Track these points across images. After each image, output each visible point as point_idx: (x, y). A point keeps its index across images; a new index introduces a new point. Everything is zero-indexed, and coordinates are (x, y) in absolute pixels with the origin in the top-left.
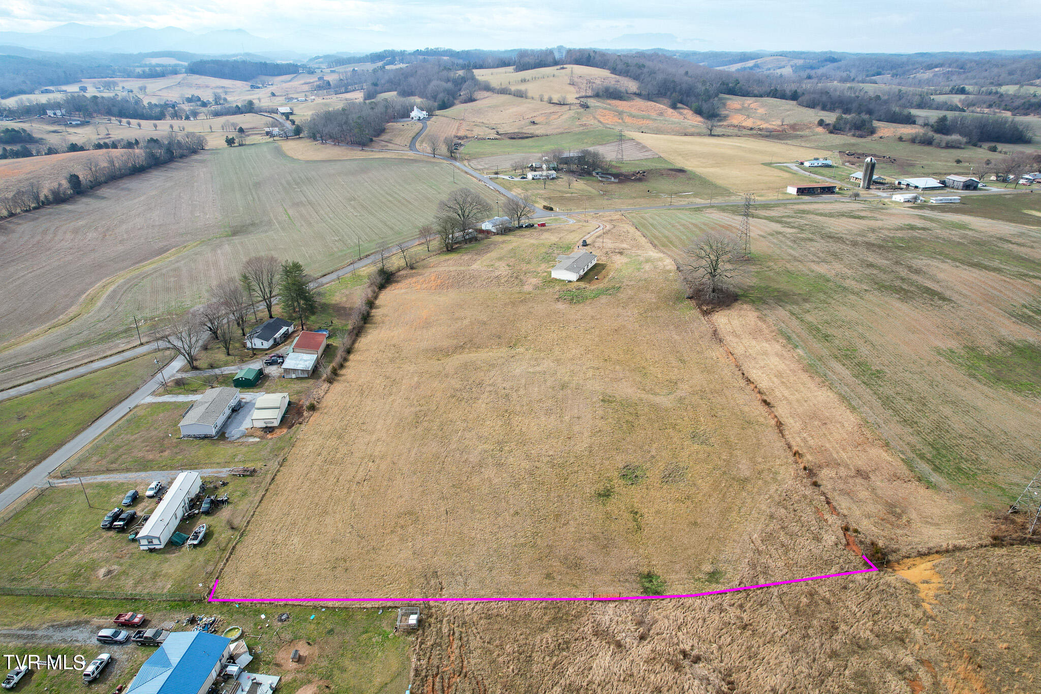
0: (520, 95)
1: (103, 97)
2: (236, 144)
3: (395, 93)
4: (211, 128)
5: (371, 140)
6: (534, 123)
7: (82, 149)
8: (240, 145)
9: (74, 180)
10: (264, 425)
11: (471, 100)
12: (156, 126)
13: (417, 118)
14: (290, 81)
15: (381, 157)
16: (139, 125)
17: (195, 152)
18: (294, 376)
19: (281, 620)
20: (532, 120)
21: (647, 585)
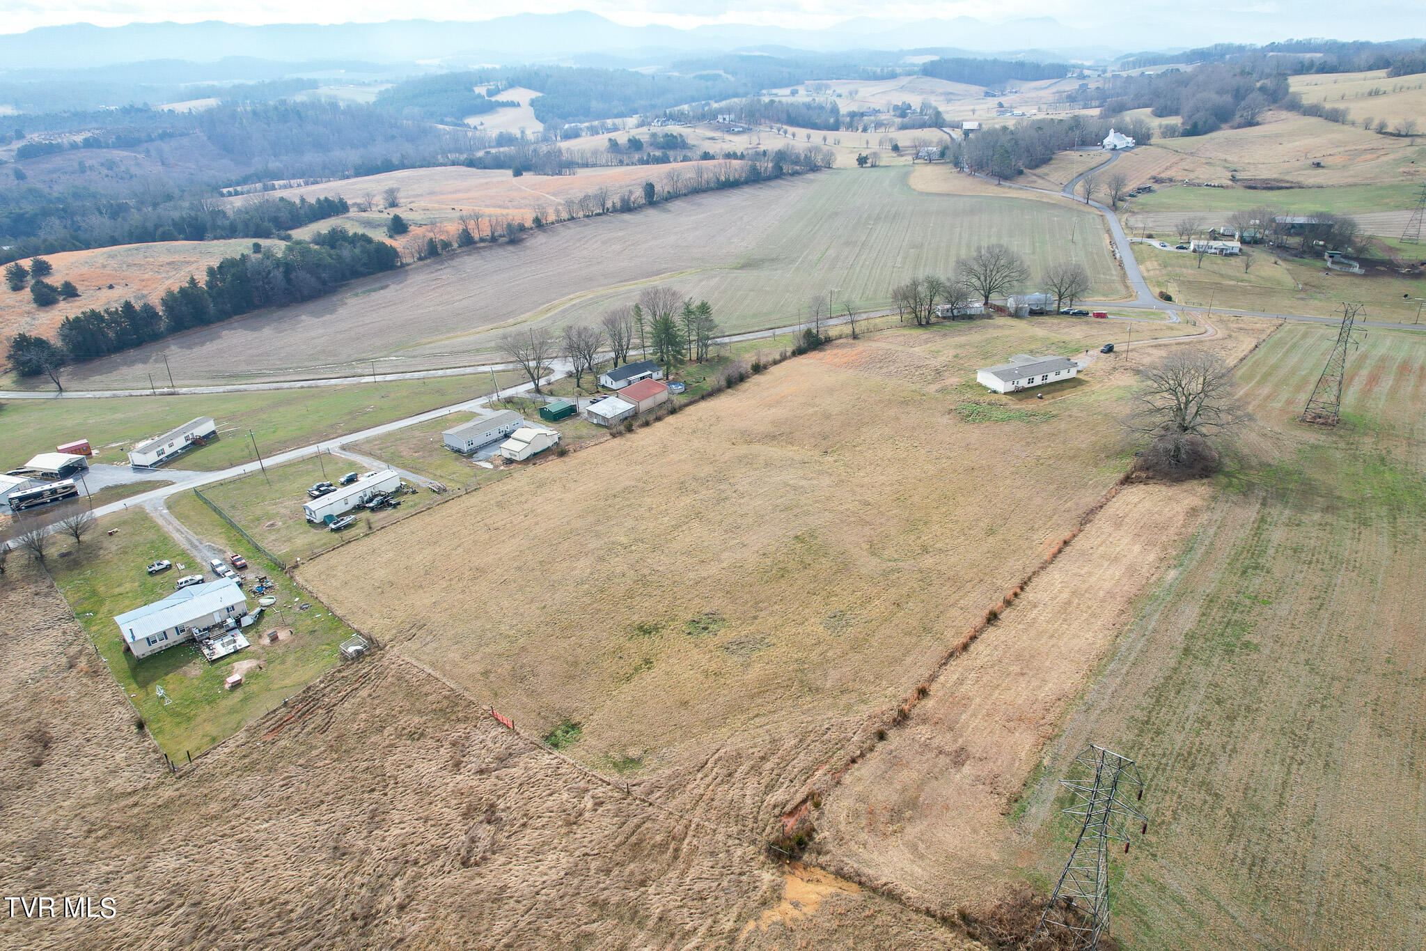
0: (1335, 117)
1: (780, 102)
2: (869, 165)
3: (1149, 110)
4: (867, 143)
5: (1021, 173)
6: (1318, 165)
7: (713, 158)
8: (872, 166)
9: (650, 189)
10: (509, 456)
11: (1251, 123)
12: (809, 137)
13: (1112, 147)
14: (1046, 88)
15: (1015, 196)
16: (794, 135)
17: (814, 169)
18: (595, 421)
19: (301, 608)
20: (1316, 161)
21: (559, 733)
